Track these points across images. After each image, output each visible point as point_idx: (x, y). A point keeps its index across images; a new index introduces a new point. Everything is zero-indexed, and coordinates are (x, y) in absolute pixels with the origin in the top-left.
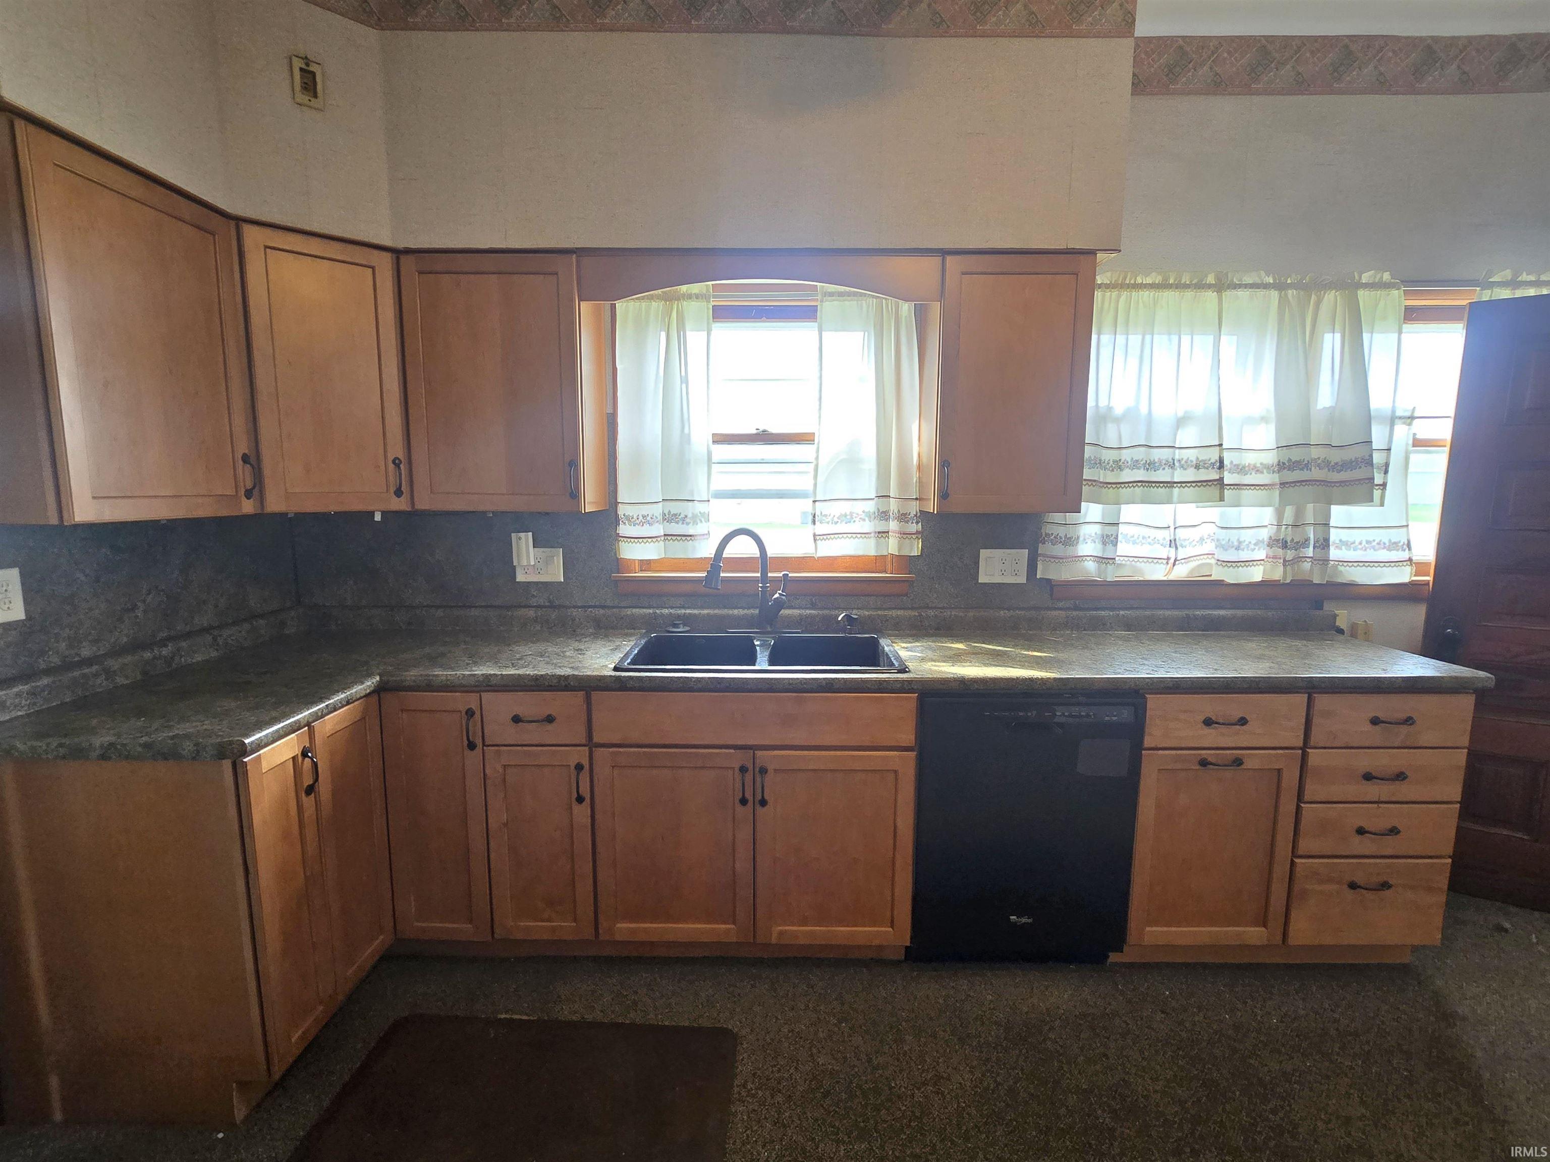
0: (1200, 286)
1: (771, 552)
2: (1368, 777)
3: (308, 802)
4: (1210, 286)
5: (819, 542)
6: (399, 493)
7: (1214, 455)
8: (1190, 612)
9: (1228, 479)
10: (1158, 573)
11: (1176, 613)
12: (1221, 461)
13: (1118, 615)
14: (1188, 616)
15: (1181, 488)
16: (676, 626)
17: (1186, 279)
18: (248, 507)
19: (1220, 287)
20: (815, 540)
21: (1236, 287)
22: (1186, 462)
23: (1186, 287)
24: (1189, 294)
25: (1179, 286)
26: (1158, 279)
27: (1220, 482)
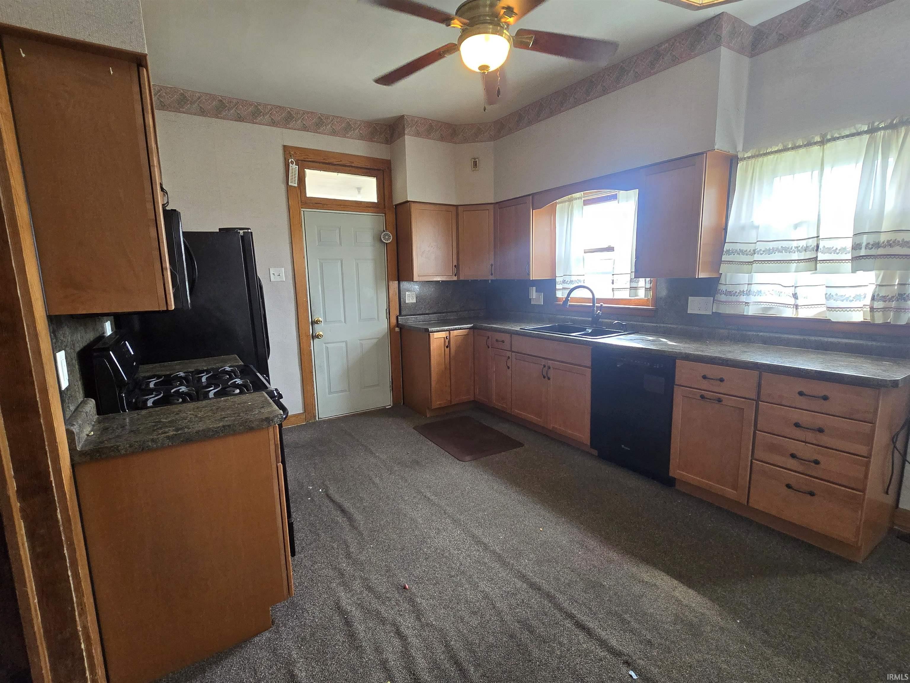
0: (809, 144)
1: (596, 296)
2: (797, 425)
3: (447, 350)
4: (816, 143)
5: (614, 292)
6: (492, 274)
7: (812, 243)
8: (806, 338)
9: (821, 257)
10: (789, 313)
11: (798, 337)
12: (818, 246)
13: (758, 335)
14: (804, 339)
15: (798, 263)
16: (568, 322)
17: (800, 142)
18: (455, 278)
19: (822, 143)
20: (613, 291)
21: (834, 139)
22: (802, 248)
23: (800, 147)
24: (802, 151)
25: (795, 148)
26: (780, 147)
27: (815, 259)
